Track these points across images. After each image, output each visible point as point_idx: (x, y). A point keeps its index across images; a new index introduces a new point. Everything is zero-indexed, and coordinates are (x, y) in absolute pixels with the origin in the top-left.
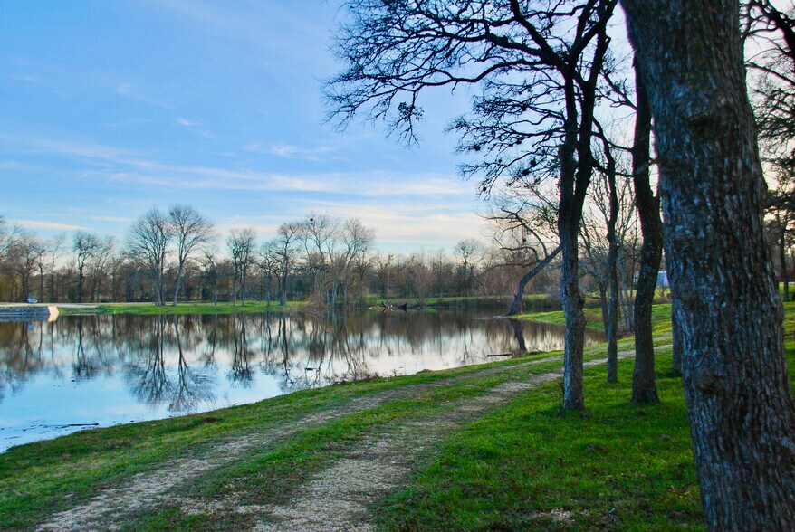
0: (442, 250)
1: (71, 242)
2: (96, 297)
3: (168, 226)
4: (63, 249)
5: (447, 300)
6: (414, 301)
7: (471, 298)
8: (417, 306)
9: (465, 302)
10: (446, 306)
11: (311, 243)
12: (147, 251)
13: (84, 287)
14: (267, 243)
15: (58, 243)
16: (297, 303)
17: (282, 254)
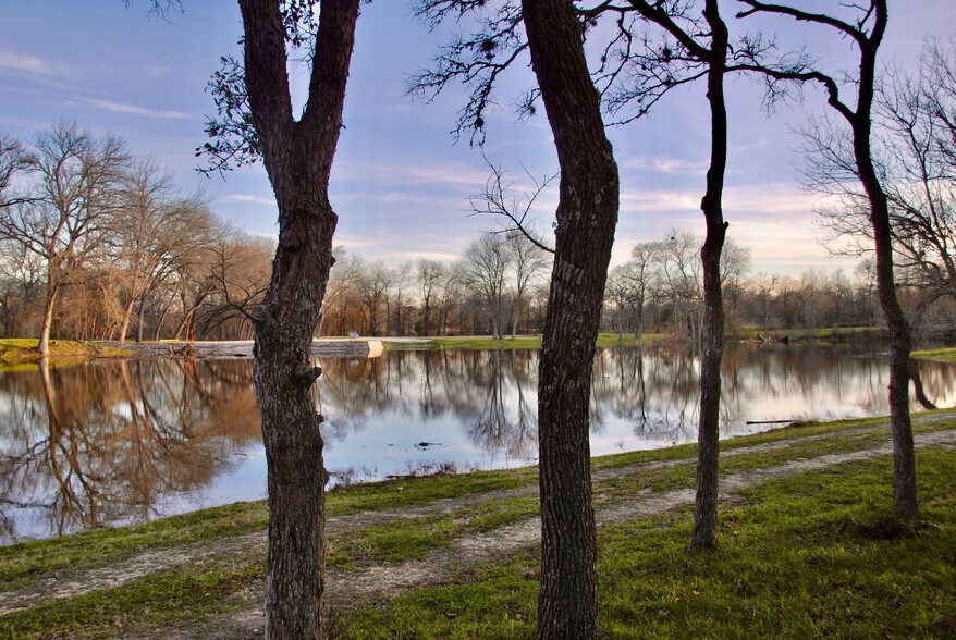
0: (839, 272)
1: (415, 272)
2: (442, 330)
3: (507, 249)
4: (409, 279)
5: (843, 330)
6: (799, 333)
7: (874, 328)
8: (802, 338)
9: (866, 333)
10: (841, 338)
11: (672, 265)
12: (481, 279)
13: (431, 319)
14: (619, 267)
15: (404, 273)
16: (651, 336)
17: (638, 279)
